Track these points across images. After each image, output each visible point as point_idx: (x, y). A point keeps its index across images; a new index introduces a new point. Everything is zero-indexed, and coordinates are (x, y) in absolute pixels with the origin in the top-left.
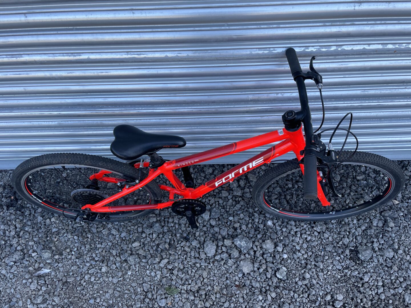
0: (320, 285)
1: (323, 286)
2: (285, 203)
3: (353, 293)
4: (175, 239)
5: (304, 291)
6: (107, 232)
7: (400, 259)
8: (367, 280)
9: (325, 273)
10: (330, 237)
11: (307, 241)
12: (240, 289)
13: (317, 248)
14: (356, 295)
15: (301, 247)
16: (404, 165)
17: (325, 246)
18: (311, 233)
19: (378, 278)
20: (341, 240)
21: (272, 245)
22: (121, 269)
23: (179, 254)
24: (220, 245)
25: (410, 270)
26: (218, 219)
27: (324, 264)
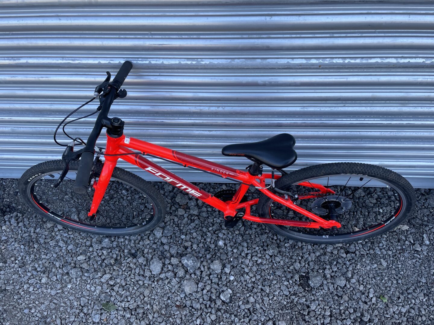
0: (264, 311)
1: (267, 311)
2: (240, 224)
3: (297, 321)
4: (122, 255)
5: (245, 316)
6: (54, 244)
7: (352, 289)
8: (314, 309)
9: (271, 298)
10: (282, 261)
11: (257, 264)
12: (180, 309)
13: (266, 271)
14: (300, 323)
15: (250, 270)
16: (370, 192)
17: (276, 271)
18: (263, 256)
19: (326, 307)
20: (293, 265)
21: (219, 266)
22: (61, 281)
23: (123, 270)
24: (166, 263)
25: (362, 301)
26: (170, 237)
27: (271, 289)
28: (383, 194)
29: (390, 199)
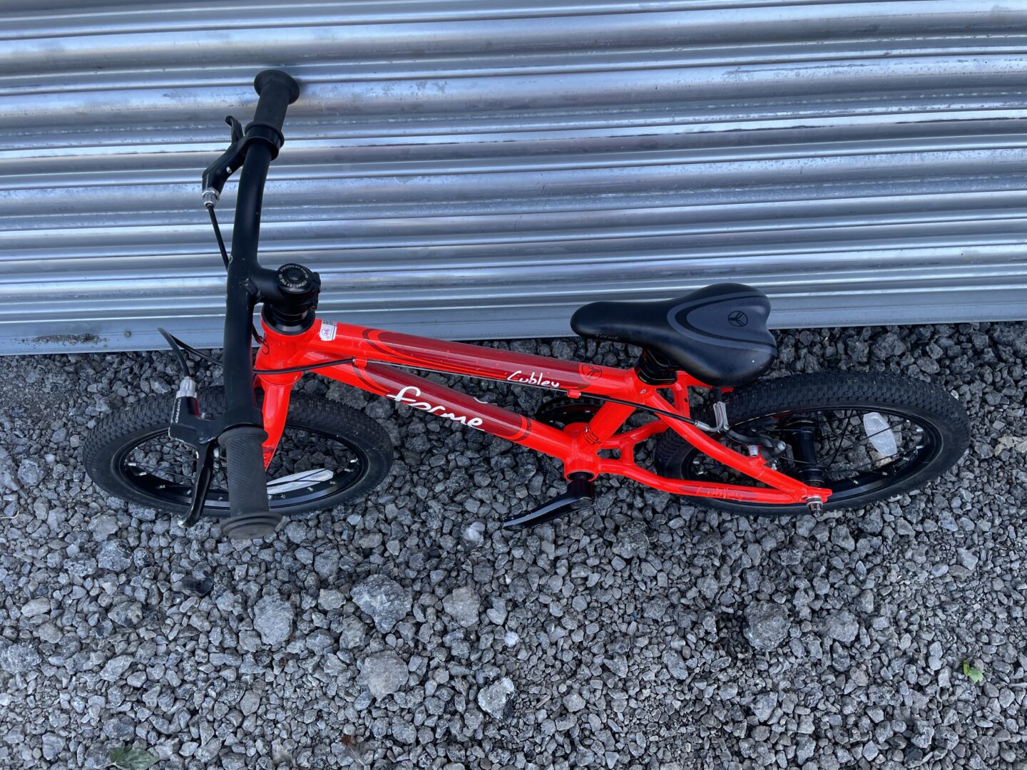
0: (614, 734)
1: (623, 735)
2: (530, 467)
3: (715, 757)
4: (163, 591)
5: (558, 754)
7: (877, 647)
8: (764, 717)
9: (632, 692)
10: (661, 574)
12: (356, 751)
13: (616, 609)
14: (726, 764)
15: (568, 609)
16: (918, 340)
18: (603, 561)
19: (801, 711)
20: (695, 584)
21: (472, 604)
23: (171, 638)
24: (306, 606)
25: (908, 683)
26: (316, 521)
27: (634, 664)
28: (959, 343)
29: (979, 359)
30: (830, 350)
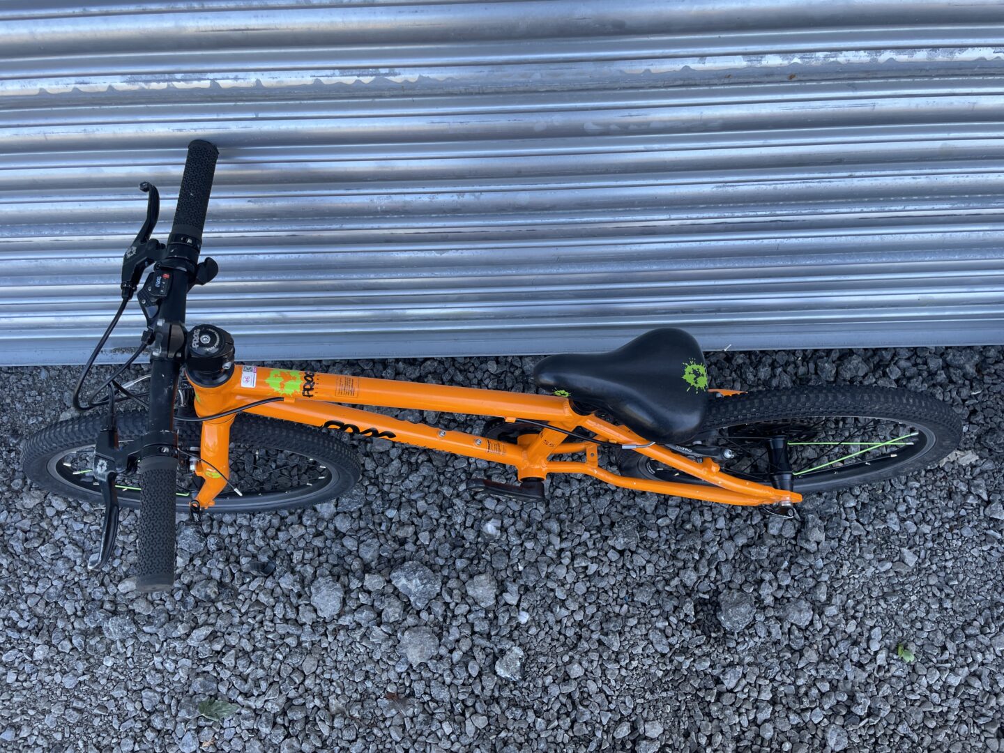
0: (607, 696)
1: (615, 698)
3: (690, 717)
4: (234, 571)
5: (562, 711)
6: (51, 552)
7: (827, 631)
8: (731, 686)
9: (623, 663)
10: (650, 565)
11: (586, 576)
12: (398, 705)
13: (611, 594)
14: (698, 723)
15: (570, 593)
16: (881, 361)
17: (635, 590)
18: (601, 553)
19: (761, 682)
20: (678, 575)
21: (490, 589)
22: (86, 652)
23: (243, 611)
24: (353, 586)
25: (851, 661)
26: (358, 513)
27: (625, 640)
28: (916, 365)
29: (932, 379)
30: (802, 370)
